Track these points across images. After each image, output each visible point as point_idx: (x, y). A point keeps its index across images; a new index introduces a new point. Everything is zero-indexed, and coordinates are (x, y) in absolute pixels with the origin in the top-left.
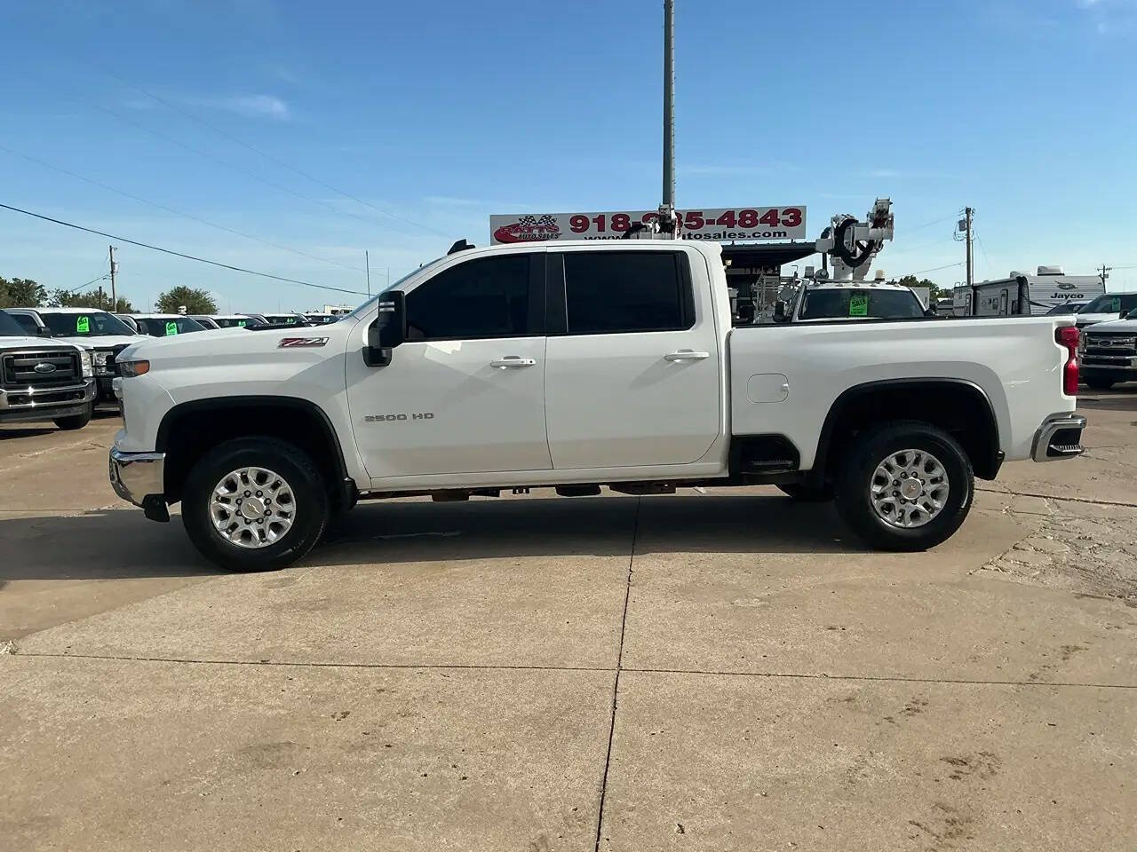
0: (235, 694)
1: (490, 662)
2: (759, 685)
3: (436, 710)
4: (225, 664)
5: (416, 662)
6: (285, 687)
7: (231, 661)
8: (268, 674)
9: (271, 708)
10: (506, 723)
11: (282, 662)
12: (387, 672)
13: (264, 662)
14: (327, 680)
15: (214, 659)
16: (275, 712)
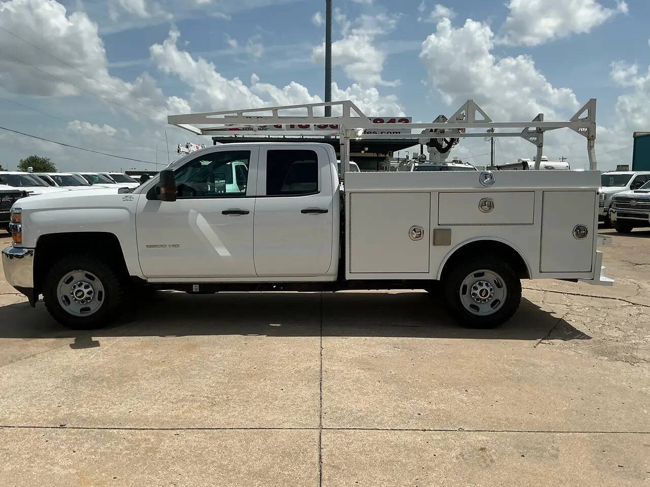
0: (37, 455)
1: (228, 424)
2: (420, 438)
3: (189, 468)
4: (32, 429)
5: (175, 425)
6: (75, 449)
7: (37, 426)
8: (64, 437)
9: (64, 467)
10: (242, 478)
11: (76, 426)
12: (153, 434)
13: (62, 426)
14: (108, 442)
15: (25, 424)
16: (66, 472)
